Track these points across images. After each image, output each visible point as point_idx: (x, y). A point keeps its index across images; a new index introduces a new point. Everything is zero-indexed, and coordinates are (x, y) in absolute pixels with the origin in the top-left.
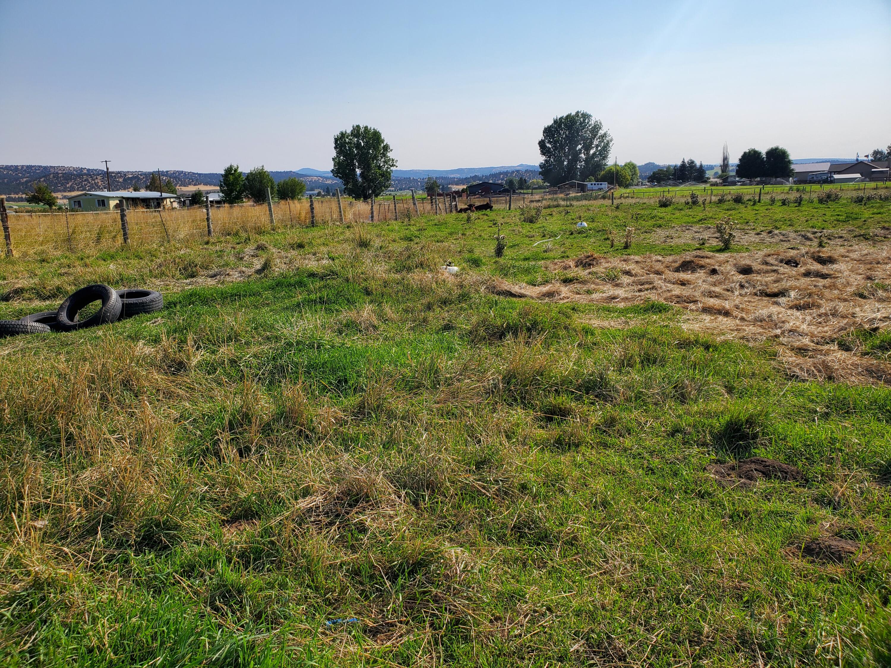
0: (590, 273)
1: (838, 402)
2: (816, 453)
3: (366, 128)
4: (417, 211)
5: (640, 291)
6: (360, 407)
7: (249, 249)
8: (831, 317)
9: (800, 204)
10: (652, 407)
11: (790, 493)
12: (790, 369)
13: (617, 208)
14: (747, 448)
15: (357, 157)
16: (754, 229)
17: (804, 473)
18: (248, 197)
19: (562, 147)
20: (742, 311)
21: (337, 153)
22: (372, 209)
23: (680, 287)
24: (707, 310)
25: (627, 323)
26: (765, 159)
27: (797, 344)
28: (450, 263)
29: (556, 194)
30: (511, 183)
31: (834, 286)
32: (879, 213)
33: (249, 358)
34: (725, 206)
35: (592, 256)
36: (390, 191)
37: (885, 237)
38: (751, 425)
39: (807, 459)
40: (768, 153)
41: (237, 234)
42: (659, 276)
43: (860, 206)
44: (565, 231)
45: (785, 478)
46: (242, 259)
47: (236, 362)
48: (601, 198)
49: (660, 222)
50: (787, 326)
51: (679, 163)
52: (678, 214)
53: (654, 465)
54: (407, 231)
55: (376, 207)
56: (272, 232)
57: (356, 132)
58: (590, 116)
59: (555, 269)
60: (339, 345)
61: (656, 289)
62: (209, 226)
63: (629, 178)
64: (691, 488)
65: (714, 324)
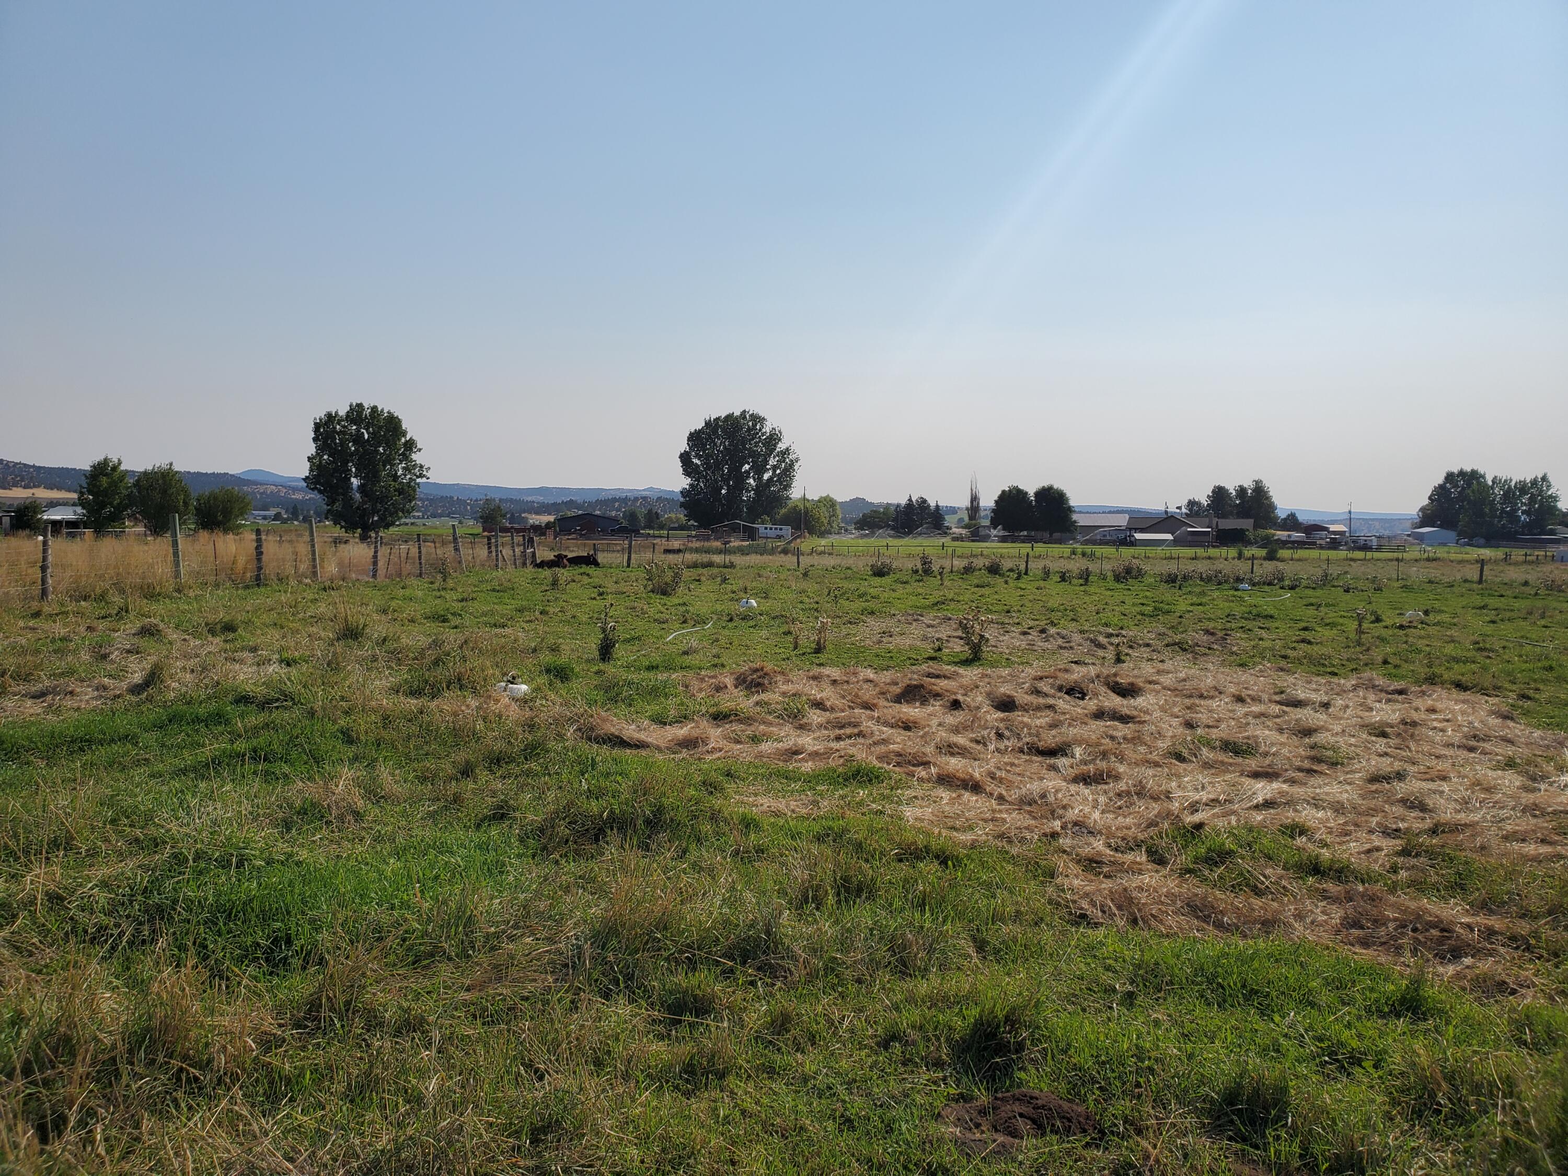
0: (757, 703)
1: (1146, 973)
2: (1115, 1078)
3: (374, 409)
4: (460, 562)
5: (838, 738)
6: (312, 1005)
7: (123, 636)
8: (1135, 797)
9: (1087, 580)
10: (852, 988)
11: (1076, 1161)
12: (1074, 902)
13: (805, 575)
14: (1006, 1070)
15: (356, 458)
16: (1018, 624)
17: (1098, 1118)
18: (136, 518)
19: (718, 466)
20: (1001, 782)
21: (318, 448)
22: (375, 557)
23: (903, 732)
24: (945, 780)
25: (815, 803)
26: (1034, 503)
27: (1086, 851)
28: (514, 678)
29: (708, 540)
30: (632, 516)
31: (1139, 738)
32: (1200, 604)
33: (91, 888)
34: (974, 579)
35: (762, 669)
36: (414, 517)
37: (1209, 649)
38: (1012, 1026)
39: (1101, 1089)
40: (1037, 494)
41: (102, 597)
42: (868, 712)
43: (1173, 590)
44: (720, 614)
45: (1068, 1131)
46: (104, 657)
47: (61, 898)
48: (780, 553)
49: (872, 605)
50: (1072, 814)
51: (903, 501)
52: (901, 591)
53: (854, 1111)
54: (438, 601)
55: (383, 551)
56: (175, 594)
57: (356, 414)
58: (764, 419)
59: (701, 690)
60: (282, 858)
61: (864, 736)
62: (44, 581)
63: (825, 521)
64: (915, 1159)
65: (957, 808)
